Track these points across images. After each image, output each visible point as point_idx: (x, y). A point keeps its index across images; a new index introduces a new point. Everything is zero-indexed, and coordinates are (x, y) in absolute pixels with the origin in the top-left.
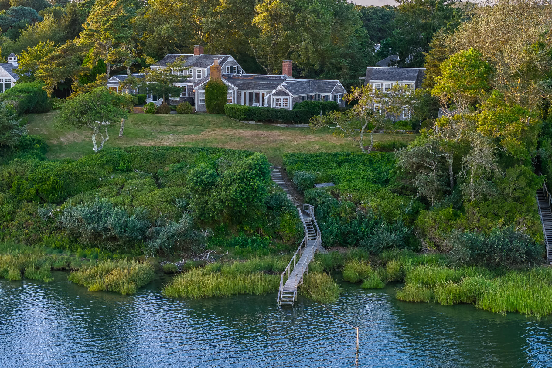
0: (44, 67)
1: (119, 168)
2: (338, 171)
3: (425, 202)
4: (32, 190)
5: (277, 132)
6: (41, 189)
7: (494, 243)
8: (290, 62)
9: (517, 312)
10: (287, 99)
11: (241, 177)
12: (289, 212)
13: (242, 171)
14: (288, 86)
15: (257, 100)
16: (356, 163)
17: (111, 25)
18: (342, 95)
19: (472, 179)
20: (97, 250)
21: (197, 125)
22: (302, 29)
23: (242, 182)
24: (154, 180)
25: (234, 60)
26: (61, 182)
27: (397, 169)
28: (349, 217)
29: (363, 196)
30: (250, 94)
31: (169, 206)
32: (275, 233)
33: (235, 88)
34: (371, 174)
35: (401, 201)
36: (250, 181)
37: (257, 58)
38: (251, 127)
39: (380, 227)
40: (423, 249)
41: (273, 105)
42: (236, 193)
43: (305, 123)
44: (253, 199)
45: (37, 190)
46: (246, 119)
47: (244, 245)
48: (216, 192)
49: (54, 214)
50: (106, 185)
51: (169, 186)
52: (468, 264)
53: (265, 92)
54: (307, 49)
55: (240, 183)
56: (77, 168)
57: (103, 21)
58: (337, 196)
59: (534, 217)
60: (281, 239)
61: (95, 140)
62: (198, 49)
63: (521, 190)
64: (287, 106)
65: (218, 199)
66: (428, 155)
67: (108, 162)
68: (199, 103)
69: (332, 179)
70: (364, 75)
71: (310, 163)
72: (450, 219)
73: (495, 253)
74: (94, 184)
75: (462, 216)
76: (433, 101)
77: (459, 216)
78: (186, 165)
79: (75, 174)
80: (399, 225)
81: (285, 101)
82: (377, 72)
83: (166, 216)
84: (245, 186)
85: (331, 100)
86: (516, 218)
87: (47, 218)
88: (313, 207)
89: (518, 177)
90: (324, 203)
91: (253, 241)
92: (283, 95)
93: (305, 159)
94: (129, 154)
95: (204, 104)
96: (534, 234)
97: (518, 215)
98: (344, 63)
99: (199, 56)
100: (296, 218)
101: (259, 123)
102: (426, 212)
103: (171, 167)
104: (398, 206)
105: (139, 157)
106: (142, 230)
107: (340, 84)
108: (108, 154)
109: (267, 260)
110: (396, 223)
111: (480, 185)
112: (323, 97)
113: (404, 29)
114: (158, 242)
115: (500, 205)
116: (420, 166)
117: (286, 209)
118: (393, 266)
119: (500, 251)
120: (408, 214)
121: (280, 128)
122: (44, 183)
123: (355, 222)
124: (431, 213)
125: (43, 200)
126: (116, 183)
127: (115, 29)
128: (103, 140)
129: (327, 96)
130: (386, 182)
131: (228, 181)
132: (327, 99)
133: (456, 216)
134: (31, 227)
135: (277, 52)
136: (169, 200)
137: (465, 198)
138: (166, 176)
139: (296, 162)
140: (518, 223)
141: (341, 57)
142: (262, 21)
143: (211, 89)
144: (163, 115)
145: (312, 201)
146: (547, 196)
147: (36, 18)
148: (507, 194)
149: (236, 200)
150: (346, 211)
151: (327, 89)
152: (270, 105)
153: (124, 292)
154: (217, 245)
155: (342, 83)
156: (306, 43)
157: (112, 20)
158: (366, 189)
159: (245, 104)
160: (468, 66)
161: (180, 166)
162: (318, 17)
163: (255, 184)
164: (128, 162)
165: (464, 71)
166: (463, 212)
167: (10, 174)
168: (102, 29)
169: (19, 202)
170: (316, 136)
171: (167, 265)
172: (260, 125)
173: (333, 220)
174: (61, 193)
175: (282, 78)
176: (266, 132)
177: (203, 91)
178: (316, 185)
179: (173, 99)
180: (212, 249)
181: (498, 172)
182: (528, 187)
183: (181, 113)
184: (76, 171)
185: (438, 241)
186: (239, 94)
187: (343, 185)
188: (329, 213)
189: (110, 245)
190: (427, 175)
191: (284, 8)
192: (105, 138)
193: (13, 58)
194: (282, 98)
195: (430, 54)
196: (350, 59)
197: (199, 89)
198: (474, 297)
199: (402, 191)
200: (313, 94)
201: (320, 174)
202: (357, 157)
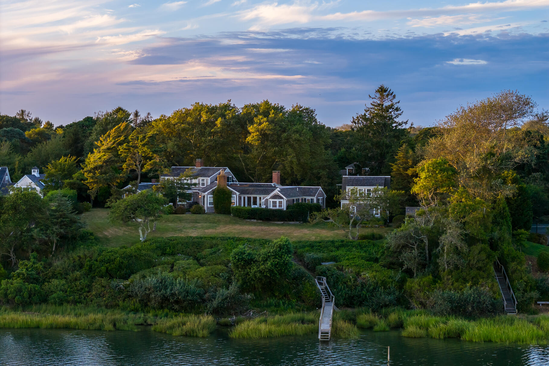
0: (90, 175)
1: (167, 252)
2: (338, 253)
3: (409, 273)
4: (103, 268)
5: (277, 228)
6: (110, 268)
7: (467, 298)
8: (279, 172)
9: (490, 341)
10: (282, 202)
11: (274, 254)
12: (308, 281)
13: (275, 250)
14: (282, 191)
15: (255, 203)
16: (349, 247)
17: (148, 141)
18: (323, 198)
19: (445, 254)
20: (166, 310)
21: (210, 223)
22: (287, 146)
23: (275, 258)
24: (196, 261)
25: (230, 171)
26: (125, 262)
27: (385, 250)
28: (353, 285)
29: (361, 270)
30: (249, 198)
31: (216, 278)
32: (299, 297)
33: (238, 193)
34: (364, 254)
35: (392, 273)
36: (281, 257)
37: (245, 171)
38: (254, 224)
39: (378, 291)
40: (412, 306)
41: (270, 206)
42: (272, 266)
43: (296, 221)
44: (285, 270)
45: (107, 268)
46: (249, 218)
47: (277, 306)
48: (256, 266)
49: (123, 286)
50: (159, 265)
51: (209, 265)
52: (449, 314)
53: (262, 196)
54: (291, 162)
55: (273, 258)
56: (136, 252)
57: (141, 138)
58: (342, 270)
59: (492, 281)
60: (304, 302)
61: (141, 232)
62: (199, 162)
63: (483, 261)
64: (282, 207)
65: (258, 271)
66: (411, 237)
67: (157, 247)
68: (209, 206)
69: (334, 259)
70: (341, 183)
71: (315, 248)
72: (431, 284)
73: (468, 305)
74: (150, 264)
75: (439, 281)
76: (401, 201)
77: (437, 282)
78: (219, 250)
79: (135, 256)
80: (392, 290)
81: (280, 203)
82: (351, 180)
83: (215, 286)
84: (278, 261)
85: (315, 202)
86: (480, 282)
87: (118, 289)
88: (325, 278)
89: (479, 253)
90: (333, 275)
91: (284, 303)
92: (279, 199)
93: (310, 244)
94: (173, 242)
95: (213, 206)
96: (494, 293)
97: (481, 280)
98: (323, 173)
99: (200, 168)
100: (314, 285)
101: (260, 221)
102: (412, 279)
103: (207, 251)
104: (389, 276)
105: (181, 244)
106: (200, 296)
107: (322, 190)
108: (155, 242)
109: (299, 315)
110: (390, 288)
111: (452, 258)
112: (308, 200)
113: (361, 146)
114: (215, 303)
115: (468, 273)
116: (405, 246)
117: (306, 279)
118: (393, 317)
119: (472, 303)
120: (397, 282)
121: (278, 225)
122: (112, 263)
123: (359, 288)
124: (416, 280)
125: (112, 277)
126: (167, 263)
127: (151, 144)
128: (146, 232)
129: (312, 199)
130: (376, 260)
131: (264, 258)
132: (312, 202)
133: (435, 282)
134: (107, 296)
135: (264, 165)
136: (214, 274)
137: (441, 268)
138: (205, 258)
139: (304, 247)
140: (482, 286)
141: (319, 168)
142: (254, 139)
143: (219, 194)
144: (181, 215)
145: (323, 273)
146: (500, 267)
147: (24, 138)
148: (472, 265)
149: (273, 271)
150: (350, 280)
151: (311, 193)
152: (267, 207)
153: (200, 335)
154: (256, 307)
155: (322, 188)
156: (291, 157)
157: (148, 137)
158: (362, 265)
159: (244, 205)
160: (439, 170)
161: (215, 250)
162: (300, 135)
163: (285, 259)
164: (173, 248)
165: (437, 174)
166: (440, 279)
167: (80, 257)
168: (141, 144)
169: (93, 278)
170: (309, 230)
171: (223, 320)
172: (260, 222)
173: (341, 288)
174: (126, 271)
175: (273, 186)
176: (267, 227)
177: (211, 196)
178: (323, 264)
179: (180, 203)
180: (253, 310)
181: (465, 249)
182: (488, 260)
183: (195, 213)
184: (136, 254)
185: (423, 300)
186: (240, 198)
187: (344, 262)
188: (337, 282)
189: (176, 307)
190: (410, 252)
191: (272, 129)
192: (147, 231)
193: (36, 170)
194: (277, 201)
195: (396, 164)
196: (327, 170)
197: (208, 194)
198: (458, 333)
199: (390, 266)
200: (300, 198)
201: (325, 255)
202: (350, 243)
